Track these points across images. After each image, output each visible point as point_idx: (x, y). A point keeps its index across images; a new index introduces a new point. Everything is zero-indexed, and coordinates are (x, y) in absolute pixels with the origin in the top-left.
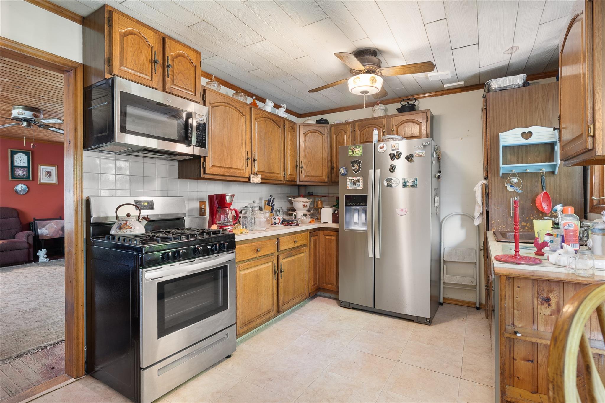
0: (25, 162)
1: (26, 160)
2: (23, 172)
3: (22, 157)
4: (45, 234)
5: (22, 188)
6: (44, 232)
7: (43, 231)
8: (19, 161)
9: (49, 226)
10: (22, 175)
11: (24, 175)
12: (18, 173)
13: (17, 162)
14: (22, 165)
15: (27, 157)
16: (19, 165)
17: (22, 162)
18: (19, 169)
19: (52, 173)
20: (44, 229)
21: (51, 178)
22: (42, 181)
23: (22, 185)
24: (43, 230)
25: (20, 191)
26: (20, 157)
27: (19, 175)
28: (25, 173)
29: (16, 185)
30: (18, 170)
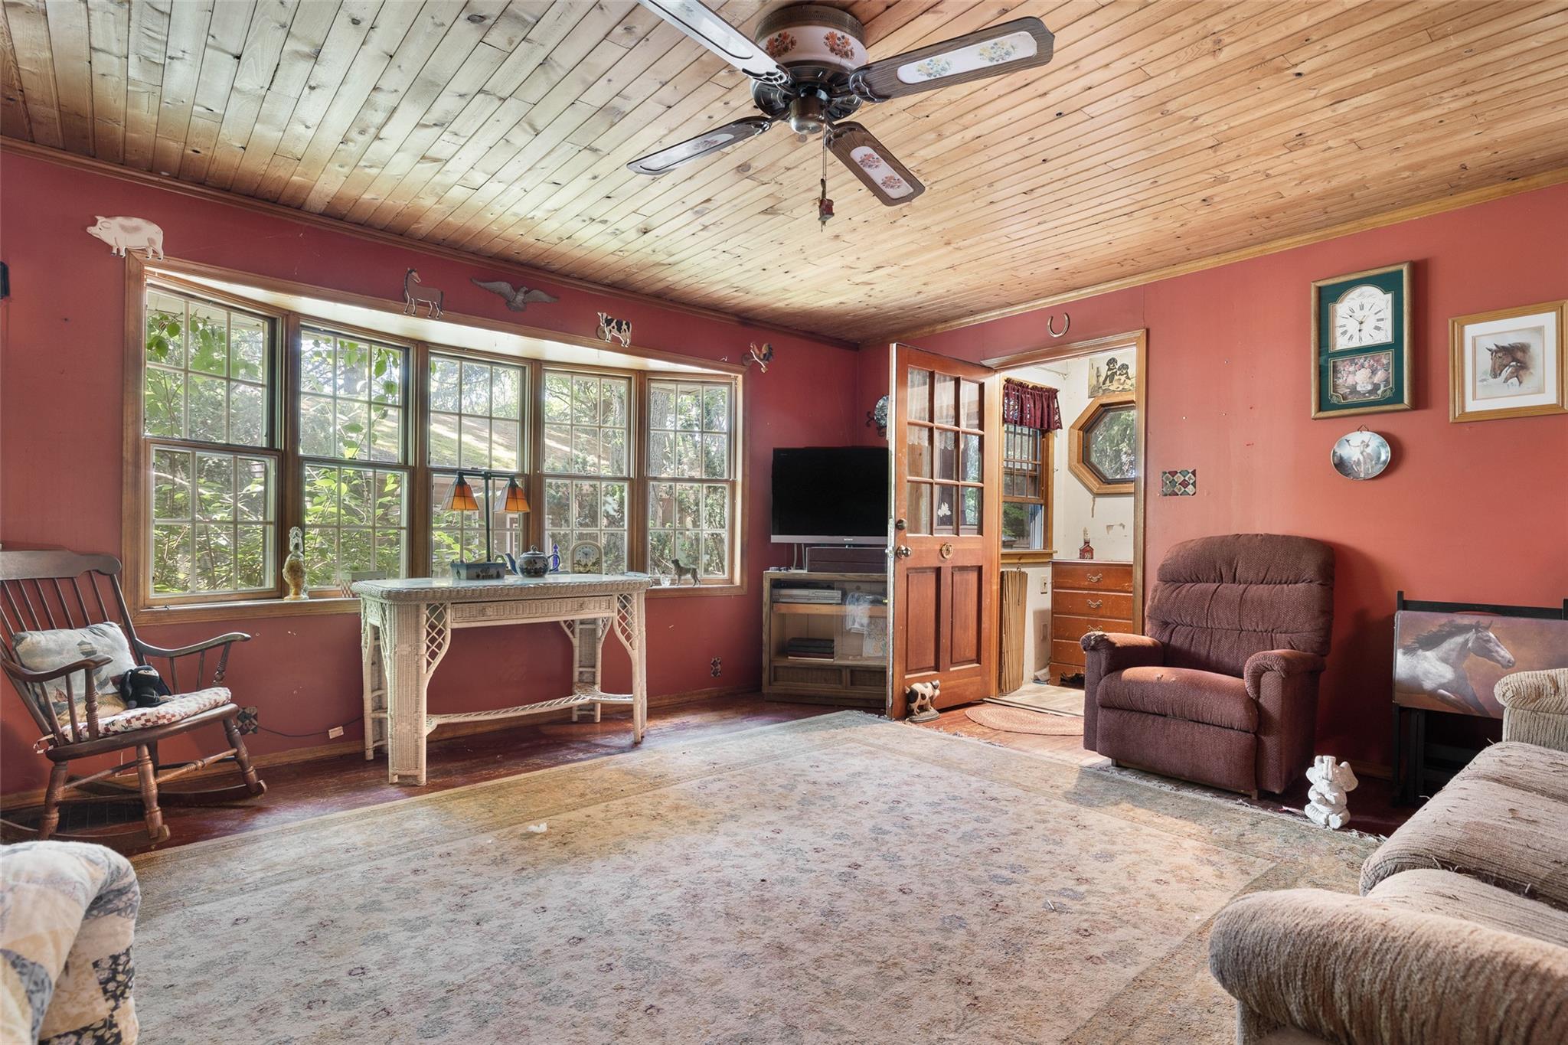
0: (1380, 324)
1: (1388, 314)
2: (1374, 372)
3: (1367, 307)
4: (1428, 685)
5: (1369, 450)
6: (1426, 673)
7: (1426, 665)
8: (1352, 326)
9: (1467, 641)
10: (1369, 387)
11: (1376, 387)
12: (1350, 381)
13: (1344, 333)
14: (1367, 342)
15: (1389, 296)
16: (1355, 344)
17: (1368, 327)
18: (1352, 362)
19: (1535, 349)
20: (1428, 654)
21: (1530, 381)
22: (1472, 406)
23: (1366, 436)
24: (1425, 658)
25: (1358, 463)
26: (1362, 308)
27: (1353, 390)
28: (1380, 376)
29: (1339, 436)
30: (1352, 369)
